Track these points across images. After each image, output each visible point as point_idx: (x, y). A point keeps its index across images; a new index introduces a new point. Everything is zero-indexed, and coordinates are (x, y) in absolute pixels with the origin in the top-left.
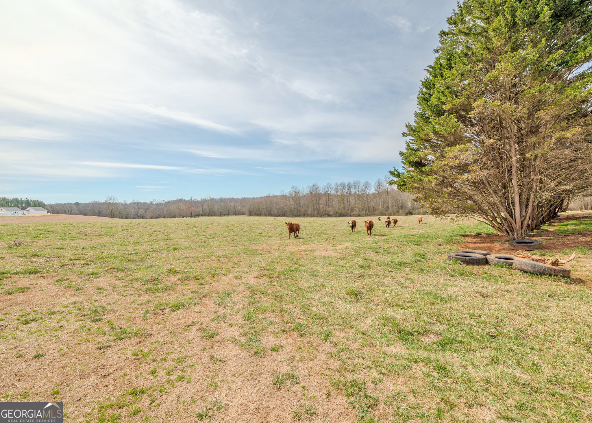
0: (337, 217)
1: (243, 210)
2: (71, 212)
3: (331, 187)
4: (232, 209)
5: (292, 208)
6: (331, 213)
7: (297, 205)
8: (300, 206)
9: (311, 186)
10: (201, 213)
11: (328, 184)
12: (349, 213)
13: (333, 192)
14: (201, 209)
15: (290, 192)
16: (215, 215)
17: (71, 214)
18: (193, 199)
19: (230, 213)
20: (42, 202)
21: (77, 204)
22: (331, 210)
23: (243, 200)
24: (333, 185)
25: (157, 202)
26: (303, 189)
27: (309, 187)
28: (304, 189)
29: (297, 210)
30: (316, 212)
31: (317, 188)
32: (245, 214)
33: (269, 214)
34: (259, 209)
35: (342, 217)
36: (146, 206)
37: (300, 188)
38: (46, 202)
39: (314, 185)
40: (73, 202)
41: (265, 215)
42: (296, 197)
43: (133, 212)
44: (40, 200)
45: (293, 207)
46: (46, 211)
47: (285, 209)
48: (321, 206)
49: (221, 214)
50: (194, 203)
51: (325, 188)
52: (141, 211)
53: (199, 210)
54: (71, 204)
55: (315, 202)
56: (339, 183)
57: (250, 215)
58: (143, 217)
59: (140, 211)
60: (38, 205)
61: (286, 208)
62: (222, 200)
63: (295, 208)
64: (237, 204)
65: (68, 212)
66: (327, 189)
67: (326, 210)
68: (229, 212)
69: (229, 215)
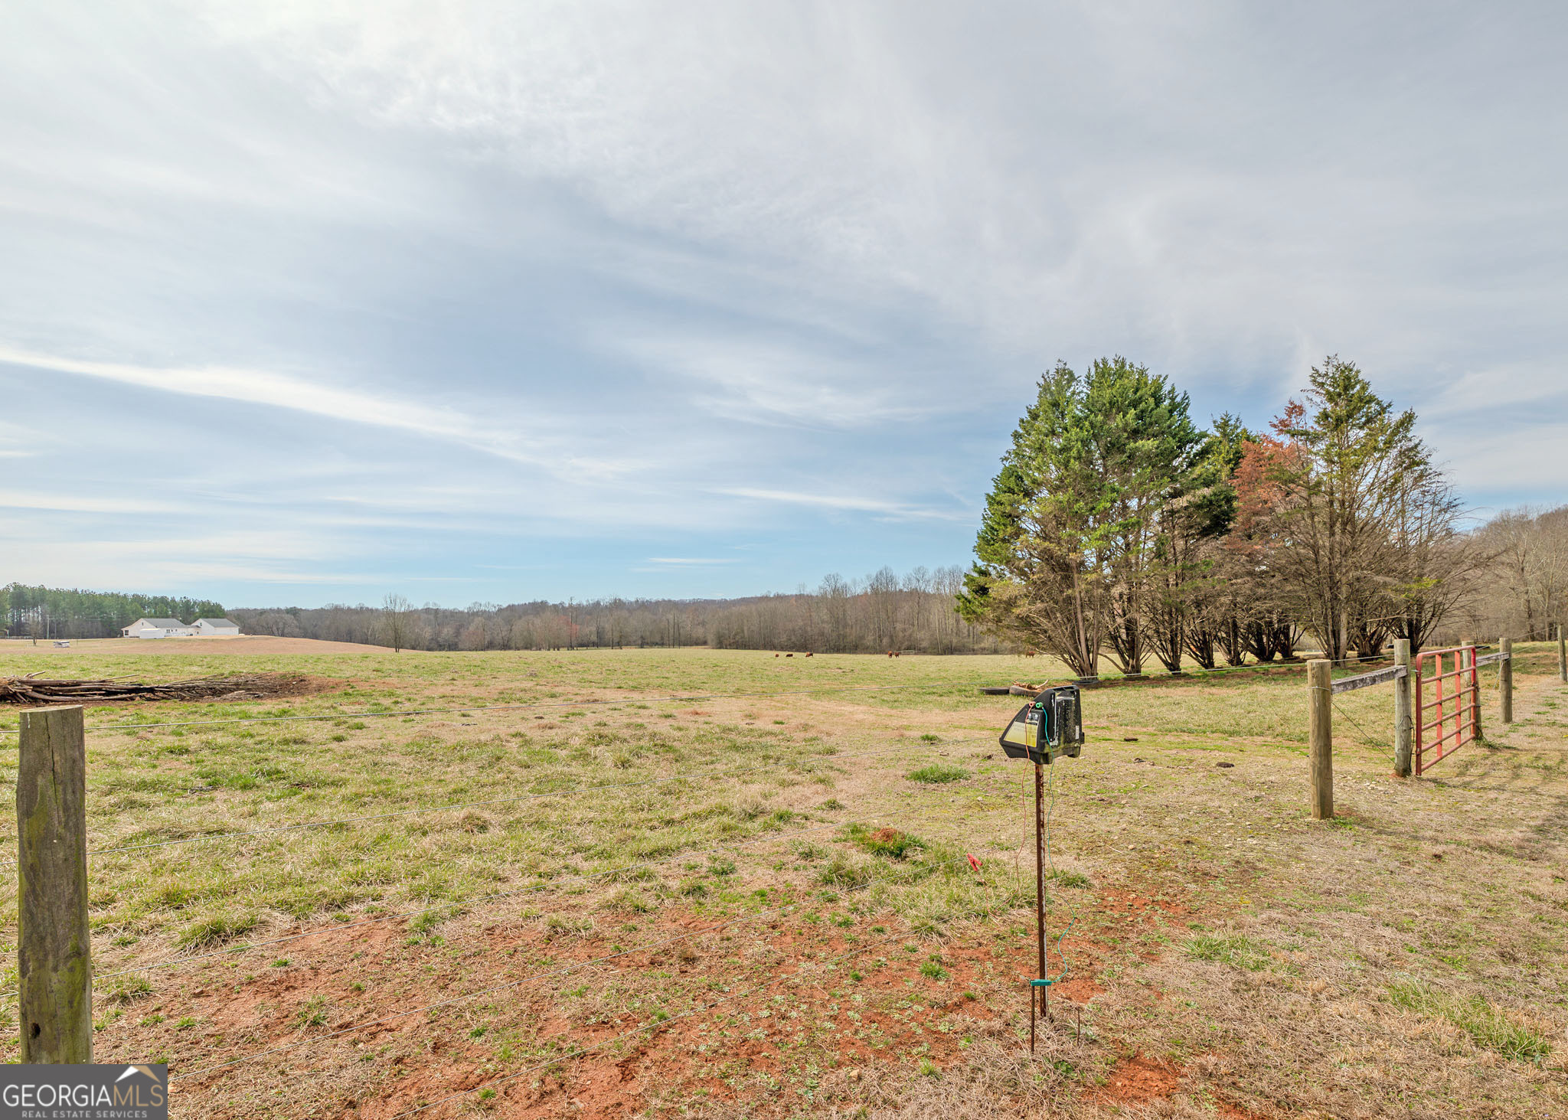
0: (938, 654)
1: (699, 632)
2: (283, 631)
3: (927, 577)
4: (672, 631)
5: (826, 631)
6: (925, 644)
7: (837, 622)
8: (845, 626)
9: (874, 575)
10: (594, 638)
11: (919, 569)
12: (971, 646)
13: (931, 590)
14: (594, 629)
15: (820, 588)
16: (628, 644)
17: (283, 635)
18: (574, 603)
19: (666, 639)
20: (218, 607)
21: (294, 612)
22: (923, 637)
23: (698, 607)
24: (931, 572)
25: (483, 608)
26: (854, 582)
27: (868, 577)
28: (857, 581)
29: (839, 636)
30: (885, 641)
31: (891, 580)
32: (705, 643)
33: (767, 644)
34: (743, 631)
35: (952, 654)
36: (459, 619)
37: (846, 579)
38: (227, 607)
39: (881, 573)
40: (284, 605)
41: (755, 647)
42: (836, 601)
43: (427, 633)
44: (213, 601)
45: (827, 628)
46: (237, 629)
47: (806, 632)
48: (899, 626)
49: (643, 644)
50: (575, 613)
51: (909, 579)
52: (447, 632)
53: (590, 630)
54: (279, 611)
55: (883, 616)
56: (946, 569)
57: (721, 645)
58: (453, 647)
59: (445, 631)
60: (213, 612)
61: (809, 629)
62: (643, 606)
63: (833, 631)
64: (684, 616)
65: (276, 632)
66: (914, 581)
67: (910, 635)
68: (662, 638)
69: (662, 645)
